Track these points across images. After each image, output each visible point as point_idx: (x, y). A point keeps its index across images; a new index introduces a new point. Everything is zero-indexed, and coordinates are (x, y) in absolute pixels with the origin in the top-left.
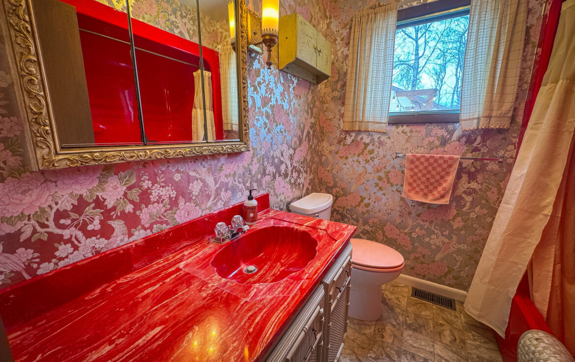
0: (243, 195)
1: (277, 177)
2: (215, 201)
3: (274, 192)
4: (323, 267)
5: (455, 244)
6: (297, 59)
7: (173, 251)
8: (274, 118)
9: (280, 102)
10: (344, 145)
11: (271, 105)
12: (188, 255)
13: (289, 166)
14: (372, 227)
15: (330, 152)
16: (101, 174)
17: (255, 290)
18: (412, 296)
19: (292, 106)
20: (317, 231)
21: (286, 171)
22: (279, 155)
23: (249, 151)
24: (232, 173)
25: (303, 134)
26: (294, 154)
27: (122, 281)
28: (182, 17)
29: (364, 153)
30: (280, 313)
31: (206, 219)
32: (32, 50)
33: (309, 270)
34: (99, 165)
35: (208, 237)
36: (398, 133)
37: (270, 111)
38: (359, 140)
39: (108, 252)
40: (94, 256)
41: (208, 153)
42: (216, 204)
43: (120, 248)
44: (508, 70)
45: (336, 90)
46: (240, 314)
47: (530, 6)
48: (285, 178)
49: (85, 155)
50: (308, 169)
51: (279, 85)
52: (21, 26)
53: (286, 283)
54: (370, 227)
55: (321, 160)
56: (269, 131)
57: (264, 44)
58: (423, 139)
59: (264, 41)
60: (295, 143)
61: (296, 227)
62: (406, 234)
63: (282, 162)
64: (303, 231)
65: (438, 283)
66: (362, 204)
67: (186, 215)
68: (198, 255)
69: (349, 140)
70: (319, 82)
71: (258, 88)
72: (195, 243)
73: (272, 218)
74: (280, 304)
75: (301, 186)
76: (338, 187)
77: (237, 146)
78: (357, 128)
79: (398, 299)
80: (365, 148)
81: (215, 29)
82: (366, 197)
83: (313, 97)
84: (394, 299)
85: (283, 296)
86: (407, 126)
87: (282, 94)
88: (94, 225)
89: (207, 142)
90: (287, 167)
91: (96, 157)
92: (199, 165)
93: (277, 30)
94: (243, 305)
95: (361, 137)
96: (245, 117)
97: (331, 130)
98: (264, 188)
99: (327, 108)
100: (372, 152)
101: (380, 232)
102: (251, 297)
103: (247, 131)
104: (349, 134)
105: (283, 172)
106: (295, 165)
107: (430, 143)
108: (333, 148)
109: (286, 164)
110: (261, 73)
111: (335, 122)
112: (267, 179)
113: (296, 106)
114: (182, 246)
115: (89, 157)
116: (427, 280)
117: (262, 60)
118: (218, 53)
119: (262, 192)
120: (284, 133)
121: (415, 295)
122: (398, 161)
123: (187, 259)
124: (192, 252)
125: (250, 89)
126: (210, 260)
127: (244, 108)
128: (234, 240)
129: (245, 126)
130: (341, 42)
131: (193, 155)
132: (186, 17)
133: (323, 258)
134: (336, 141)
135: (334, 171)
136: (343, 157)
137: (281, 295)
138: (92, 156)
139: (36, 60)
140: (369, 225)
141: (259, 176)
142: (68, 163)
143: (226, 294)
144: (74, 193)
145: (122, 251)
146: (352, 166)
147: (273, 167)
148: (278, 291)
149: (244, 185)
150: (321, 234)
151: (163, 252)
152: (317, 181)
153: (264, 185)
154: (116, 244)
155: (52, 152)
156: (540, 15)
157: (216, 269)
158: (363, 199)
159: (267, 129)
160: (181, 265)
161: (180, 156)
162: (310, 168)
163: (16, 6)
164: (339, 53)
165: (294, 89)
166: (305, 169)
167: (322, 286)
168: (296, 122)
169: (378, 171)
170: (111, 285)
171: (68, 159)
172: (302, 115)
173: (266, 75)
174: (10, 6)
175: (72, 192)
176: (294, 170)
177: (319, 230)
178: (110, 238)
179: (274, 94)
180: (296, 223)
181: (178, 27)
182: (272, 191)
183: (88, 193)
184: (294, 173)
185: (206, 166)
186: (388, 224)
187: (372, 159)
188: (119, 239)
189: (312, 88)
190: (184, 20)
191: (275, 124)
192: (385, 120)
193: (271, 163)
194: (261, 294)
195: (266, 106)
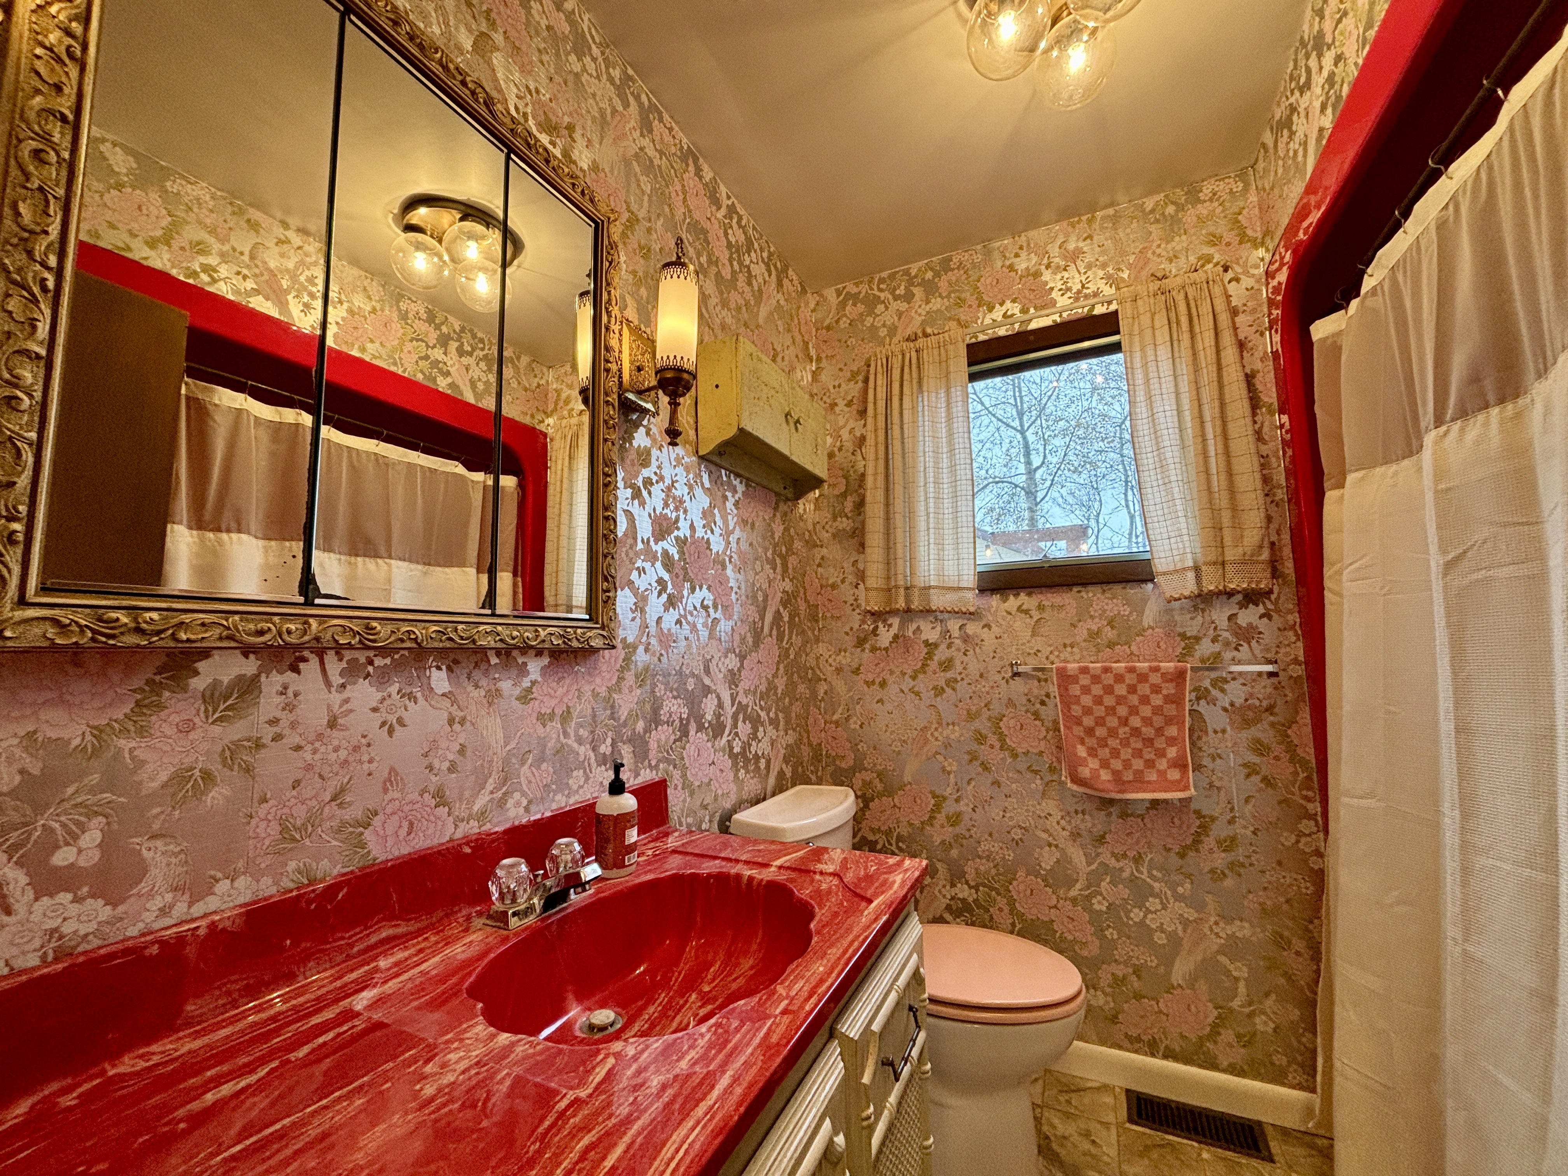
0: (587, 779)
1: (692, 732)
2: (499, 794)
3: (684, 776)
4: (834, 975)
5: (1216, 923)
6: (741, 431)
7: (340, 958)
8: (684, 569)
9: (700, 533)
10: (874, 649)
11: (677, 538)
12: (388, 969)
13: (727, 702)
14: (976, 888)
15: (839, 670)
16: (148, 682)
17: (611, 1061)
18: (1131, 1120)
19: (734, 545)
20: (812, 881)
21: (718, 716)
22: (699, 670)
23: (614, 647)
24: (559, 711)
25: (762, 618)
26: (739, 670)
27: (128, 1064)
28: (461, 352)
29: (929, 670)
30: (693, 1129)
31: (467, 850)
32: (40, 330)
33: (790, 988)
34: (151, 649)
35: (464, 912)
36: (1009, 613)
37: (674, 551)
38: (910, 634)
39: (102, 952)
40: (48, 965)
41: (493, 644)
42: (501, 803)
43: (148, 938)
44: (1234, 461)
45: (842, 514)
46: (548, 1146)
47: (1242, 336)
48: (715, 737)
49: (113, 615)
50: (781, 715)
51: (698, 491)
52: (31, 275)
53: (715, 1033)
54: (970, 887)
55: (814, 693)
56: (671, 603)
57: (660, 392)
58: (1074, 626)
59: (663, 384)
60: (743, 639)
61: (749, 873)
62: (1074, 901)
63: (707, 691)
64: (769, 882)
65: (1200, 1066)
66: (941, 818)
67: (403, 832)
68: (424, 967)
69: (885, 636)
70: (799, 494)
71: (645, 493)
72: (419, 932)
73: (674, 852)
74: (691, 1100)
75: (762, 764)
76: (866, 770)
77: (579, 631)
78: (901, 604)
79: (1087, 1134)
80: (930, 655)
81: (543, 382)
82: (946, 794)
83: (787, 529)
84: (1075, 1138)
85: (705, 1071)
86: (1029, 594)
87: (706, 514)
88: (80, 851)
89: (493, 615)
90: (720, 705)
91: (146, 622)
92: (463, 678)
93: (693, 359)
94: (562, 1114)
95: (915, 626)
96: (605, 556)
97: (836, 613)
98: (653, 763)
99: (823, 558)
100: (947, 665)
101: (1001, 902)
102: (593, 1085)
103: (611, 594)
104: (885, 621)
105: (709, 717)
106: (745, 702)
107: (1093, 635)
108: (844, 659)
109: (718, 697)
110: (653, 460)
111: (846, 592)
112: (663, 737)
113: (744, 546)
114: (374, 939)
115: (124, 620)
116: (1165, 1057)
117: (654, 430)
118: (545, 435)
119: (647, 776)
120: (711, 610)
121: (1140, 1116)
122: (1018, 685)
123: (385, 982)
124: (406, 959)
125: (623, 494)
126: (463, 980)
127: (604, 535)
128: (549, 917)
129: (606, 579)
130: (847, 409)
131: (448, 644)
132: (470, 354)
133: (834, 953)
134: (850, 641)
135: (854, 725)
136: (873, 683)
137: (697, 1068)
138: (135, 620)
139: (43, 352)
140: (967, 883)
141: (640, 726)
142: (51, 632)
143: (508, 1083)
144: (40, 736)
145: (155, 950)
146: (900, 705)
147: (680, 701)
148: (688, 1058)
149: (594, 750)
150: (824, 886)
151: (304, 959)
152: (806, 752)
153: (653, 755)
154: (141, 925)
155: (10, 594)
156: (1266, 352)
157: (480, 1005)
158: (940, 800)
159: (664, 596)
160: (361, 1001)
161: (408, 644)
162: (786, 711)
163: (31, 232)
164: (845, 434)
165: (736, 504)
166: (772, 715)
167: (834, 1050)
168: (743, 587)
169: (971, 716)
170: (79, 1085)
171: (55, 622)
172: (758, 569)
173: (666, 464)
174: (16, 229)
175: (35, 732)
176: (741, 716)
177: (818, 877)
178: (122, 901)
179: (685, 511)
180: (747, 862)
181: (448, 374)
182: (677, 774)
183: (88, 737)
184: (740, 724)
185: (484, 682)
186: (1021, 874)
187: (951, 683)
188: (157, 903)
189: (783, 507)
190: (465, 360)
191: (687, 585)
192: (969, 580)
193: (677, 690)
194: (629, 1073)
195: (663, 538)
